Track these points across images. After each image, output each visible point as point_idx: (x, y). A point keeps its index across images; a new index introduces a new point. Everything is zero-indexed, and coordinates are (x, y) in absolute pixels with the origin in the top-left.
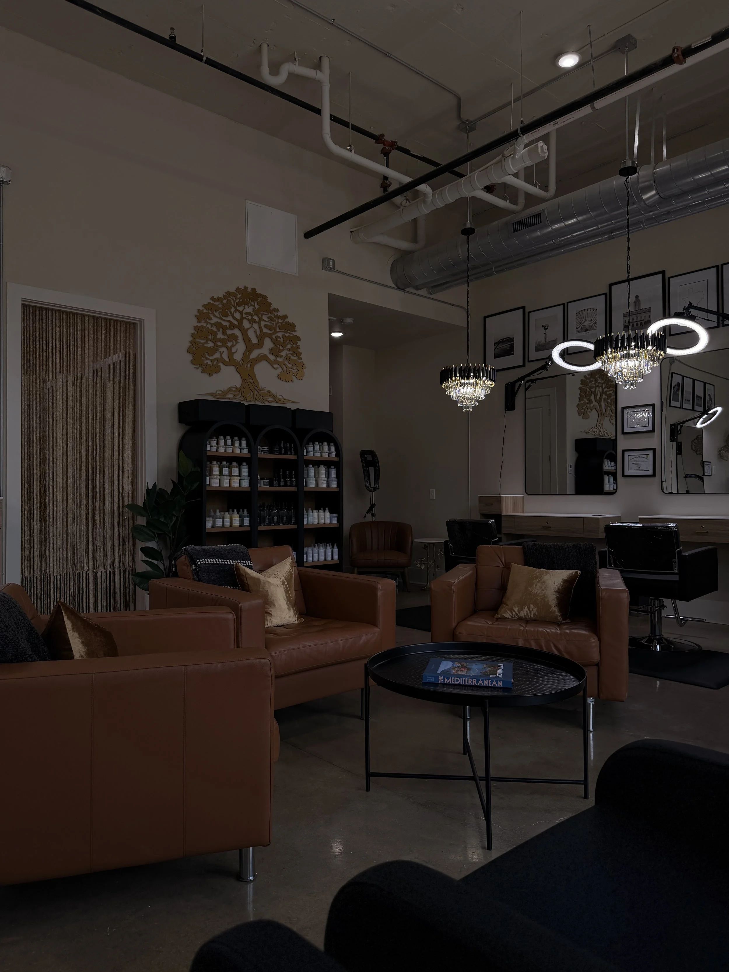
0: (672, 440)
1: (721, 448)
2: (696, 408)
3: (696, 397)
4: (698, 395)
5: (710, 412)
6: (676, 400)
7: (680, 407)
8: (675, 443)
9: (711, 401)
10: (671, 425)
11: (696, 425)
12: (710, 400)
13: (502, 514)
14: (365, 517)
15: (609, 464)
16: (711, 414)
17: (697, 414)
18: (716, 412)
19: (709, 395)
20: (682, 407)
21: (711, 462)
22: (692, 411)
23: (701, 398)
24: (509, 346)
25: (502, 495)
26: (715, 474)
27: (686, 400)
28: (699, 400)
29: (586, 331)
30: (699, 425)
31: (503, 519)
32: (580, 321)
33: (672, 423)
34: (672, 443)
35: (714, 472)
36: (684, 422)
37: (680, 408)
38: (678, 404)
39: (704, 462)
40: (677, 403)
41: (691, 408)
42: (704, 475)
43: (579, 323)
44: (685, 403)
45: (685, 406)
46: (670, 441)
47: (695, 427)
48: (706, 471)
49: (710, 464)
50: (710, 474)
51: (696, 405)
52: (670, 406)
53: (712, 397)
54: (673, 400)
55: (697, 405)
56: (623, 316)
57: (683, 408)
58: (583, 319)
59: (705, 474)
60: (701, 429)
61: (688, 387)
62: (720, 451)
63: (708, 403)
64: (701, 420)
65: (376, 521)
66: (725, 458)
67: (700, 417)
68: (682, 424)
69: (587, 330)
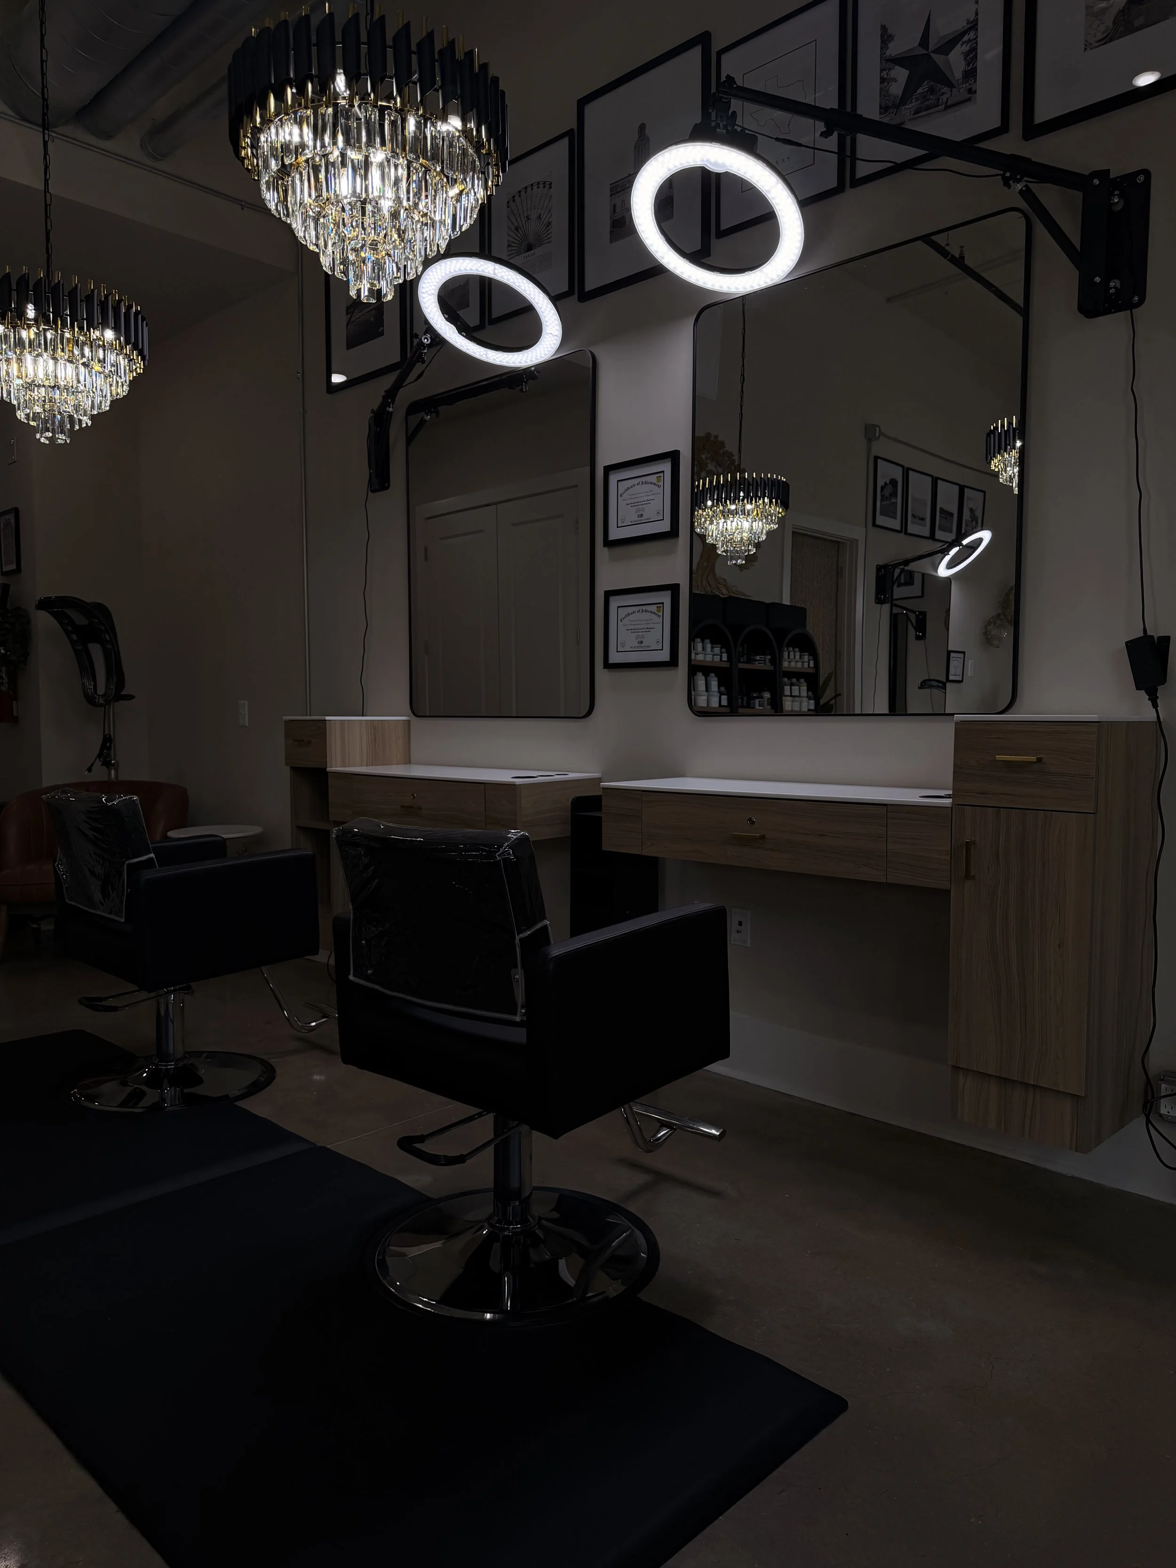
0: (879, 601)
1: (990, 621)
2: (939, 535)
3: (941, 513)
4: (946, 508)
5: (965, 542)
6: (889, 512)
7: (899, 529)
8: (886, 607)
9: (974, 523)
10: (879, 568)
11: (936, 569)
12: (972, 521)
13: (328, 769)
14: (90, 770)
15: (798, 657)
16: (967, 546)
17: (938, 546)
18: (980, 540)
19: (971, 510)
20: (904, 530)
21: (964, 653)
22: (931, 541)
23: (952, 515)
24: (373, 312)
25: (328, 718)
26: (970, 677)
27: (914, 516)
28: (946, 518)
29: (528, 251)
30: (943, 572)
31: (331, 782)
32: (516, 224)
33: (881, 564)
34: (880, 605)
35: (969, 672)
36: (907, 562)
37: (900, 532)
38: (896, 524)
39: (949, 653)
40: (893, 520)
41: (927, 534)
42: (948, 680)
43: (513, 228)
44: (912, 523)
45: (912, 528)
46: (876, 603)
47: (935, 574)
48: (952, 670)
49: (962, 655)
50: (960, 679)
51: (939, 529)
52: (874, 525)
53: (979, 514)
54: (881, 514)
55: (942, 529)
56: (609, 193)
57: (906, 533)
58: (522, 217)
59: (951, 678)
60: (948, 580)
61: (920, 488)
62: (986, 626)
63: (967, 525)
64: (947, 559)
65: (120, 779)
66: (996, 642)
67: (945, 552)
68: (902, 567)
69: (530, 248)
